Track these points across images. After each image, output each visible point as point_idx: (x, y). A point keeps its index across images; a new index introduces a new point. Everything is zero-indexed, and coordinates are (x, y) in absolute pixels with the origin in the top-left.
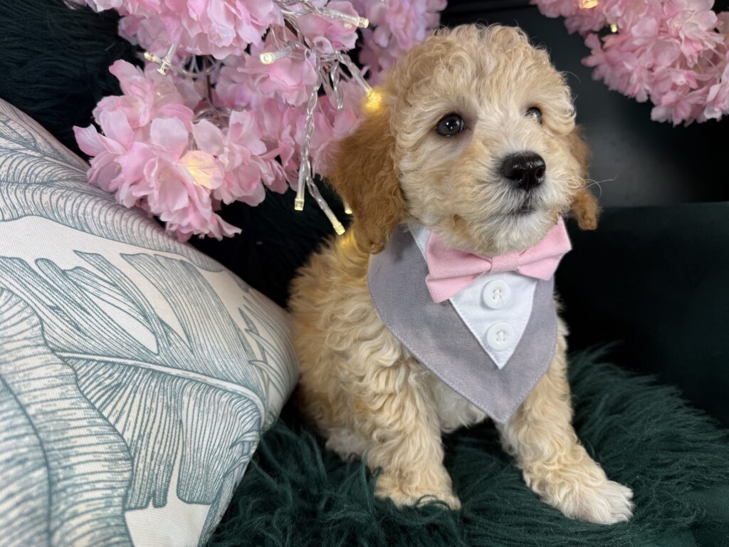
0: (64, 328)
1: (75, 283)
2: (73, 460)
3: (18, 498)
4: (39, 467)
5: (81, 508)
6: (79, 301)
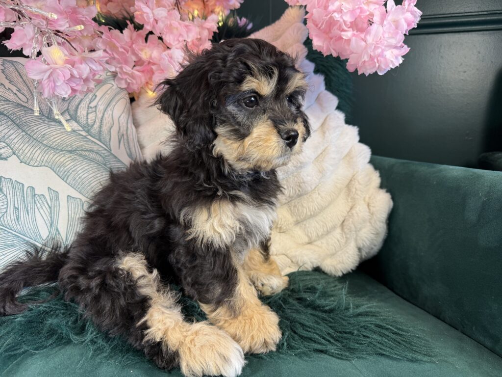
0: (12, 217)
1: (35, 201)
6: (29, 208)
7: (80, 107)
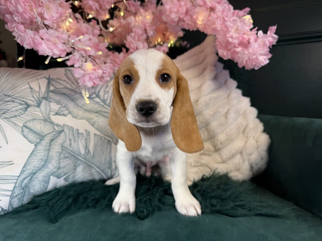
0: (68, 144)
2: (50, 164)
3: (39, 164)
4: (44, 162)
5: (46, 170)
6: (76, 139)
7: (101, 91)
